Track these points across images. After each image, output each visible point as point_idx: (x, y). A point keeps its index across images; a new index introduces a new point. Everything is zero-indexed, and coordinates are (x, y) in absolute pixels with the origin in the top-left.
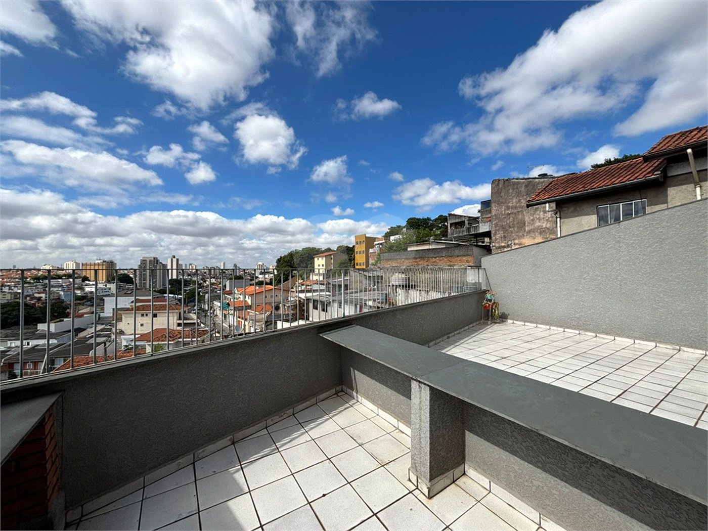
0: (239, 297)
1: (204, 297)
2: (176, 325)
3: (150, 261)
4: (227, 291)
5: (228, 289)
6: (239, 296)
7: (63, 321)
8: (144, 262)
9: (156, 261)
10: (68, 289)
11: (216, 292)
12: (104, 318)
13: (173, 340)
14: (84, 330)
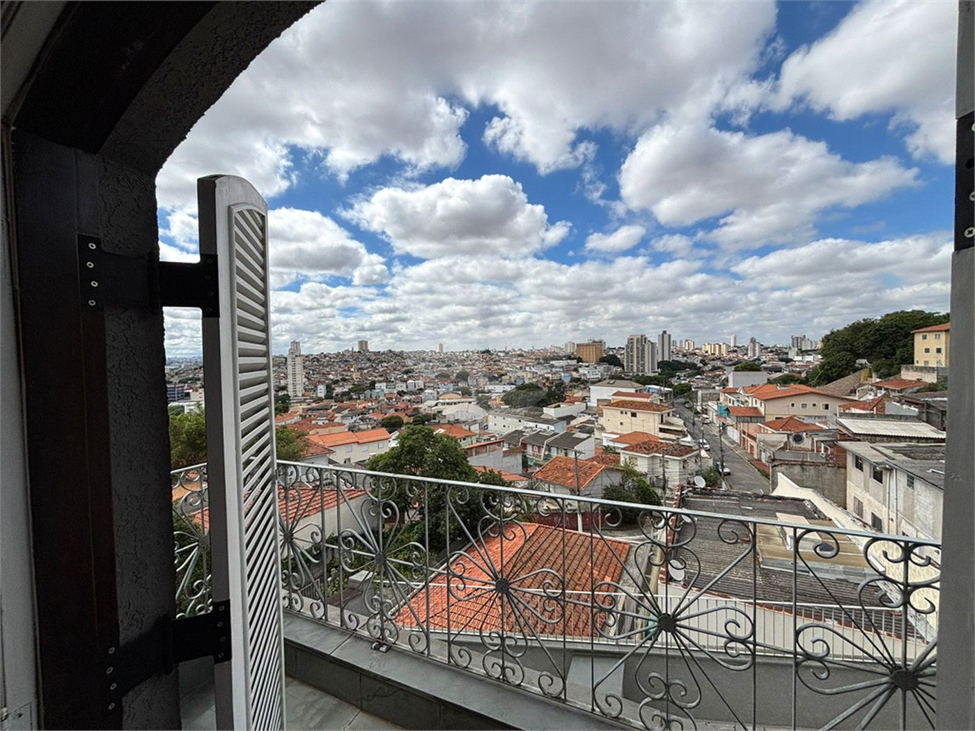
0: (746, 401)
1: (697, 394)
2: (657, 430)
3: (638, 339)
4: (730, 389)
5: (731, 385)
6: (747, 399)
7: (559, 406)
8: (631, 341)
9: (643, 340)
10: (566, 369)
11: (714, 388)
12: (590, 407)
13: (648, 454)
14: (575, 418)
